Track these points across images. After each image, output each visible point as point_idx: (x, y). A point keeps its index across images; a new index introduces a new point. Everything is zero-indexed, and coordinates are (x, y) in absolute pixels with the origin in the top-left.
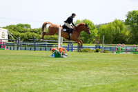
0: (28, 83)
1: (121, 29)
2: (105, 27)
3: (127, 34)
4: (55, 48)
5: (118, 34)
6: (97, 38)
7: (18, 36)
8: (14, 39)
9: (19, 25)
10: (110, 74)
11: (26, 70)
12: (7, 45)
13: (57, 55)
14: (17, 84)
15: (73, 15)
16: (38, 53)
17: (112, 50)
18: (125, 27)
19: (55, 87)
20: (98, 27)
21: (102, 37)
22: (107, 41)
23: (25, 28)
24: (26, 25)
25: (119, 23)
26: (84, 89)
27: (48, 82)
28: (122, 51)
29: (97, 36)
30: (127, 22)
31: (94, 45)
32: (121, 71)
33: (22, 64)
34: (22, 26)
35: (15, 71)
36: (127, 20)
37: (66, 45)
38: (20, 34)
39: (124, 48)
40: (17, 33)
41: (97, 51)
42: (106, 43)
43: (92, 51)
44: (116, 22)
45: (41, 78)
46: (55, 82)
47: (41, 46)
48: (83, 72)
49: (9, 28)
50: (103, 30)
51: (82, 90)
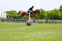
0: (15, 37)
1: (57, 13)
2: (50, 12)
3: (60, 15)
4: (28, 22)
5: (56, 15)
6: (46, 17)
7: (11, 16)
8: (9, 17)
9: (11, 11)
10: (52, 33)
11: (15, 31)
12: (6, 20)
13: (29, 25)
14: (11, 37)
15: (33, 7)
16: (20, 23)
17: (53, 22)
18: (59, 12)
19: (28, 39)
20: (47, 12)
21: (48, 17)
22: (51, 19)
23: (14, 13)
24: (15, 11)
25: (57, 10)
26: (41, 40)
27: (24, 36)
28: (58, 23)
29: (46, 16)
30: (60, 10)
31: (45, 20)
32: (57, 32)
33: (13, 28)
34: (13, 11)
35: (9, 32)
36: (60, 9)
37: (33, 20)
38: (12, 15)
39: (59, 22)
40: (11, 15)
41: (47, 23)
42: (50, 19)
43: (44, 23)
44: (55, 10)
45: (21, 35)
46: (28, 37)
47: (21, 20)
48: (40, 32)
49: (7, 12)
50: (49, 13)
51: (40, 40)
